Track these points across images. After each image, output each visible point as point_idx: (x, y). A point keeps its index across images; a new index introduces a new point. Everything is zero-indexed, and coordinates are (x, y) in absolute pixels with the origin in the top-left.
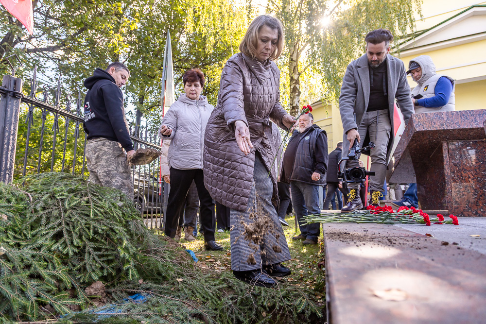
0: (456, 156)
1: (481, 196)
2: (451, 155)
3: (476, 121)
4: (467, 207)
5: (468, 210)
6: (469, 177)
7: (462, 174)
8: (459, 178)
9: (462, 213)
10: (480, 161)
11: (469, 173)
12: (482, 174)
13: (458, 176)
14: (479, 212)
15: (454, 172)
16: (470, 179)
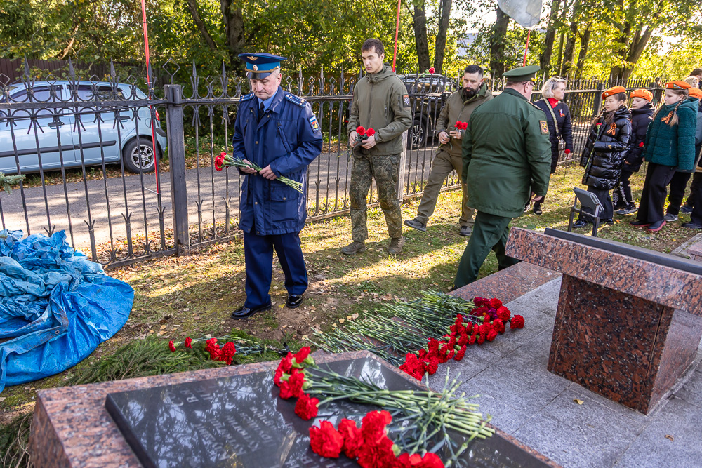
0: (577, 297)
1: (596, 363)
2: (569, 293)
3: (587, 269)
4: (572, 368)
5: (573, 373)
6: (586, 333)
7: (577, 325)
8: (573, 329)
9: (564, 372)
10: (608, 318)
11: (587, 328)
12: (606, 336)
13: (571, 325)
14: (586, 381)
15: (567, 318)
16: (586, 336)
